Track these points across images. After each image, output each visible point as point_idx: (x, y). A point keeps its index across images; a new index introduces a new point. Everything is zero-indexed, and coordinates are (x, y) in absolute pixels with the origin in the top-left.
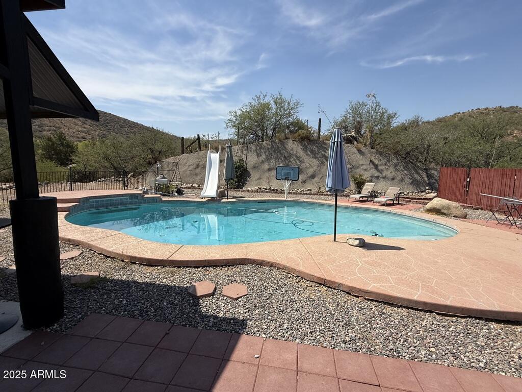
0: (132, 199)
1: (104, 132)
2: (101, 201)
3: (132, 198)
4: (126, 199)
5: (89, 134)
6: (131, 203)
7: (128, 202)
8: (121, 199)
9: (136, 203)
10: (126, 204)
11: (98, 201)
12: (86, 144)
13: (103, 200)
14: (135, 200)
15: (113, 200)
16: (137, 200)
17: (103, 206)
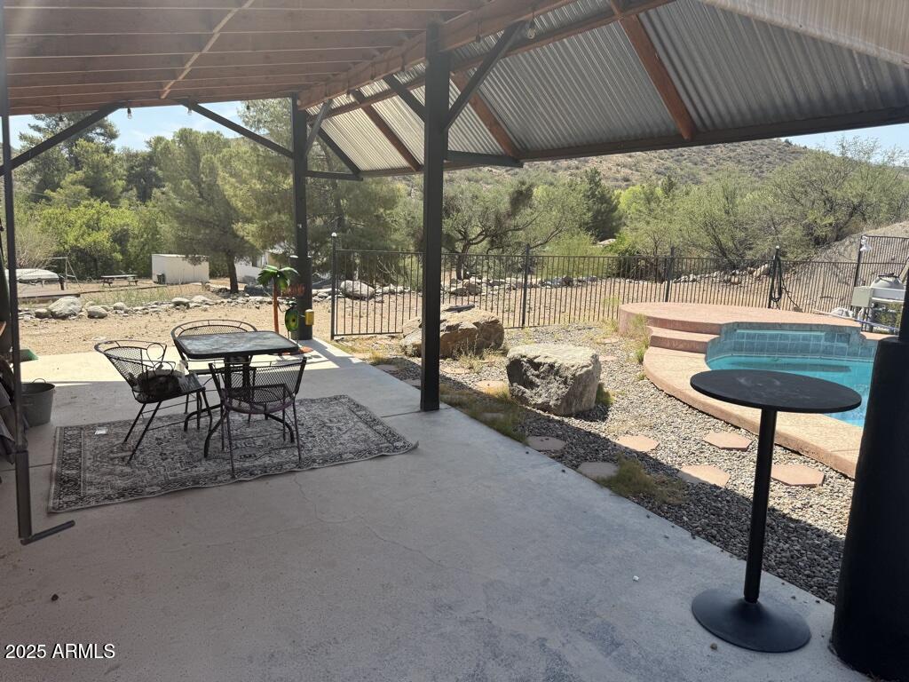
0: (832, 339)
1: (668, 164)
2: (760, 335)
3: (833, 337)
4: (818, 338)
5: (637, 171)
6: (827, 352)
7: (822, 349)
8: (805, 338)
9: (841, 352)
10: (815, 352)
11: (753, 337)
12: (634, 192)
13: (764, 335)
14: (841, 345)
15: (786, 337)
16: (845, 345)
17: (762, 350)
